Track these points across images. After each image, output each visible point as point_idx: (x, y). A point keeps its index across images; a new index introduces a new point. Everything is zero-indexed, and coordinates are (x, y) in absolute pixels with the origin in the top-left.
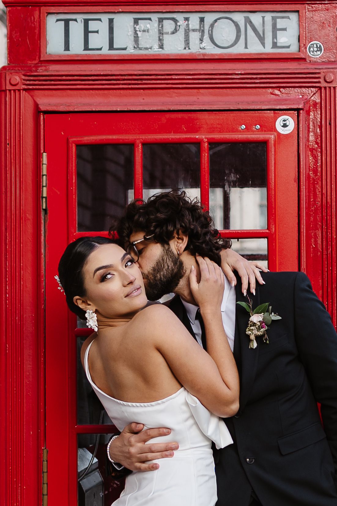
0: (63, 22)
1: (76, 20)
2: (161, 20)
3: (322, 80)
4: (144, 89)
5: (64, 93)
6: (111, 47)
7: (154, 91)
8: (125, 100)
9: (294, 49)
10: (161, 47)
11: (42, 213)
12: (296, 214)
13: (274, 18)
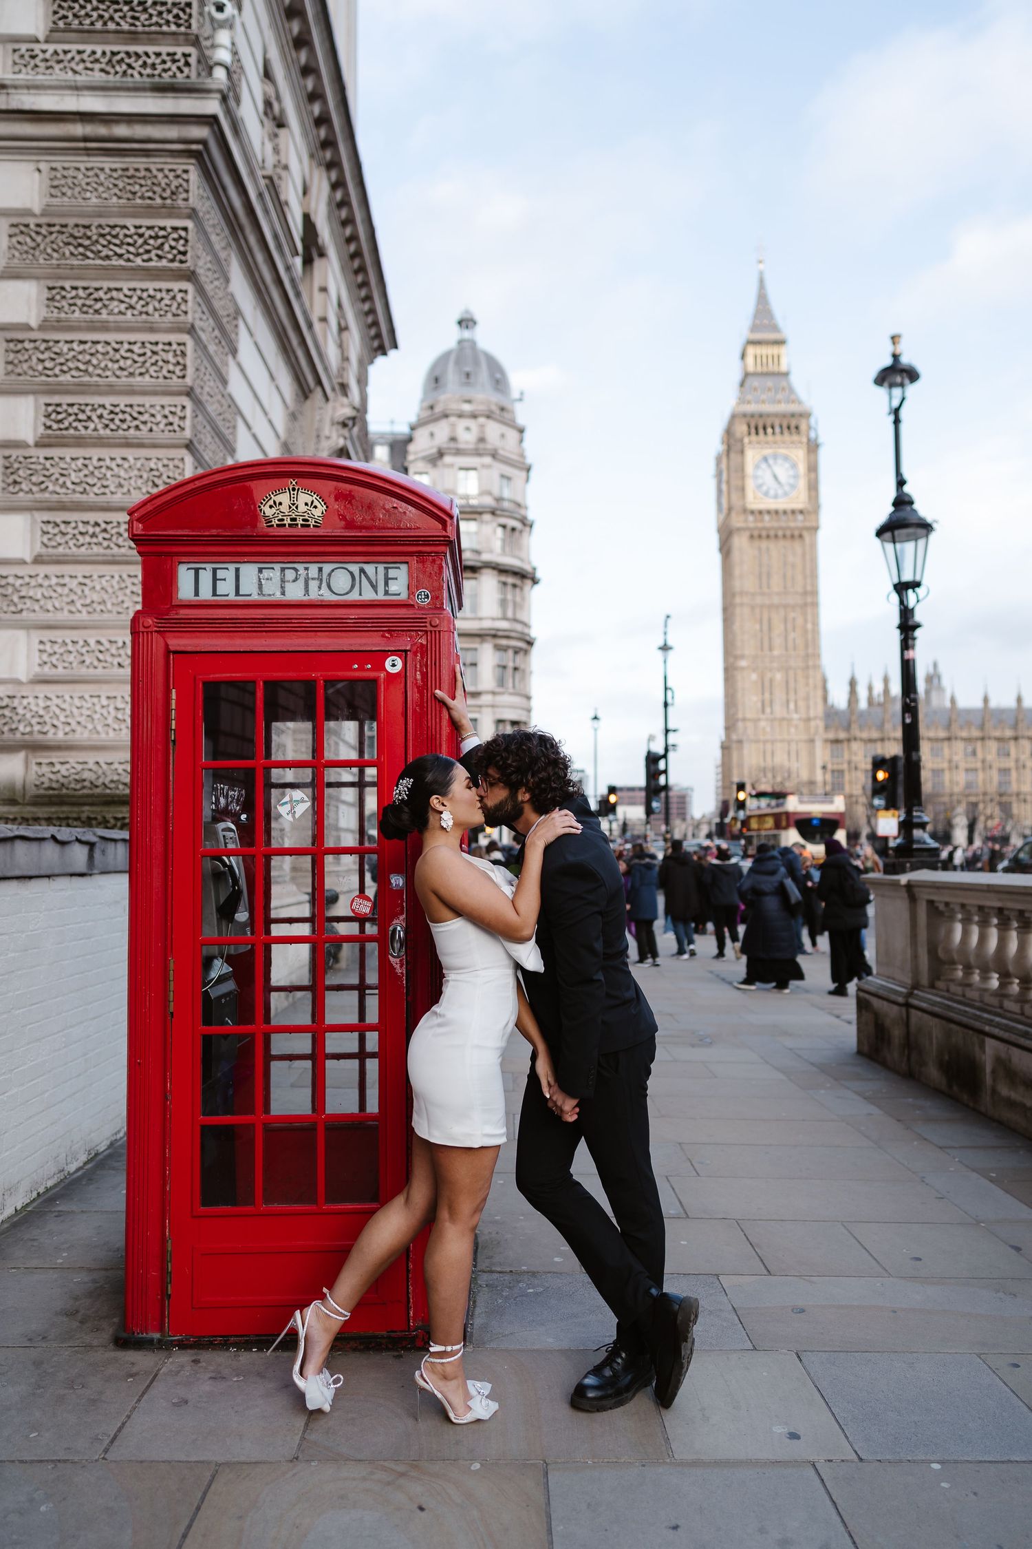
0: (193, 571)
1: (205, 569)
2: (283, 570)
3: (428, 625)
4: (266, 632)
5: (193, 635)
6: (237, 593)
8: (248, 642)
9: (404, 596)
10: (283, 593)
11: (171, 744)
12: (403, 745)
13: (386, 569)
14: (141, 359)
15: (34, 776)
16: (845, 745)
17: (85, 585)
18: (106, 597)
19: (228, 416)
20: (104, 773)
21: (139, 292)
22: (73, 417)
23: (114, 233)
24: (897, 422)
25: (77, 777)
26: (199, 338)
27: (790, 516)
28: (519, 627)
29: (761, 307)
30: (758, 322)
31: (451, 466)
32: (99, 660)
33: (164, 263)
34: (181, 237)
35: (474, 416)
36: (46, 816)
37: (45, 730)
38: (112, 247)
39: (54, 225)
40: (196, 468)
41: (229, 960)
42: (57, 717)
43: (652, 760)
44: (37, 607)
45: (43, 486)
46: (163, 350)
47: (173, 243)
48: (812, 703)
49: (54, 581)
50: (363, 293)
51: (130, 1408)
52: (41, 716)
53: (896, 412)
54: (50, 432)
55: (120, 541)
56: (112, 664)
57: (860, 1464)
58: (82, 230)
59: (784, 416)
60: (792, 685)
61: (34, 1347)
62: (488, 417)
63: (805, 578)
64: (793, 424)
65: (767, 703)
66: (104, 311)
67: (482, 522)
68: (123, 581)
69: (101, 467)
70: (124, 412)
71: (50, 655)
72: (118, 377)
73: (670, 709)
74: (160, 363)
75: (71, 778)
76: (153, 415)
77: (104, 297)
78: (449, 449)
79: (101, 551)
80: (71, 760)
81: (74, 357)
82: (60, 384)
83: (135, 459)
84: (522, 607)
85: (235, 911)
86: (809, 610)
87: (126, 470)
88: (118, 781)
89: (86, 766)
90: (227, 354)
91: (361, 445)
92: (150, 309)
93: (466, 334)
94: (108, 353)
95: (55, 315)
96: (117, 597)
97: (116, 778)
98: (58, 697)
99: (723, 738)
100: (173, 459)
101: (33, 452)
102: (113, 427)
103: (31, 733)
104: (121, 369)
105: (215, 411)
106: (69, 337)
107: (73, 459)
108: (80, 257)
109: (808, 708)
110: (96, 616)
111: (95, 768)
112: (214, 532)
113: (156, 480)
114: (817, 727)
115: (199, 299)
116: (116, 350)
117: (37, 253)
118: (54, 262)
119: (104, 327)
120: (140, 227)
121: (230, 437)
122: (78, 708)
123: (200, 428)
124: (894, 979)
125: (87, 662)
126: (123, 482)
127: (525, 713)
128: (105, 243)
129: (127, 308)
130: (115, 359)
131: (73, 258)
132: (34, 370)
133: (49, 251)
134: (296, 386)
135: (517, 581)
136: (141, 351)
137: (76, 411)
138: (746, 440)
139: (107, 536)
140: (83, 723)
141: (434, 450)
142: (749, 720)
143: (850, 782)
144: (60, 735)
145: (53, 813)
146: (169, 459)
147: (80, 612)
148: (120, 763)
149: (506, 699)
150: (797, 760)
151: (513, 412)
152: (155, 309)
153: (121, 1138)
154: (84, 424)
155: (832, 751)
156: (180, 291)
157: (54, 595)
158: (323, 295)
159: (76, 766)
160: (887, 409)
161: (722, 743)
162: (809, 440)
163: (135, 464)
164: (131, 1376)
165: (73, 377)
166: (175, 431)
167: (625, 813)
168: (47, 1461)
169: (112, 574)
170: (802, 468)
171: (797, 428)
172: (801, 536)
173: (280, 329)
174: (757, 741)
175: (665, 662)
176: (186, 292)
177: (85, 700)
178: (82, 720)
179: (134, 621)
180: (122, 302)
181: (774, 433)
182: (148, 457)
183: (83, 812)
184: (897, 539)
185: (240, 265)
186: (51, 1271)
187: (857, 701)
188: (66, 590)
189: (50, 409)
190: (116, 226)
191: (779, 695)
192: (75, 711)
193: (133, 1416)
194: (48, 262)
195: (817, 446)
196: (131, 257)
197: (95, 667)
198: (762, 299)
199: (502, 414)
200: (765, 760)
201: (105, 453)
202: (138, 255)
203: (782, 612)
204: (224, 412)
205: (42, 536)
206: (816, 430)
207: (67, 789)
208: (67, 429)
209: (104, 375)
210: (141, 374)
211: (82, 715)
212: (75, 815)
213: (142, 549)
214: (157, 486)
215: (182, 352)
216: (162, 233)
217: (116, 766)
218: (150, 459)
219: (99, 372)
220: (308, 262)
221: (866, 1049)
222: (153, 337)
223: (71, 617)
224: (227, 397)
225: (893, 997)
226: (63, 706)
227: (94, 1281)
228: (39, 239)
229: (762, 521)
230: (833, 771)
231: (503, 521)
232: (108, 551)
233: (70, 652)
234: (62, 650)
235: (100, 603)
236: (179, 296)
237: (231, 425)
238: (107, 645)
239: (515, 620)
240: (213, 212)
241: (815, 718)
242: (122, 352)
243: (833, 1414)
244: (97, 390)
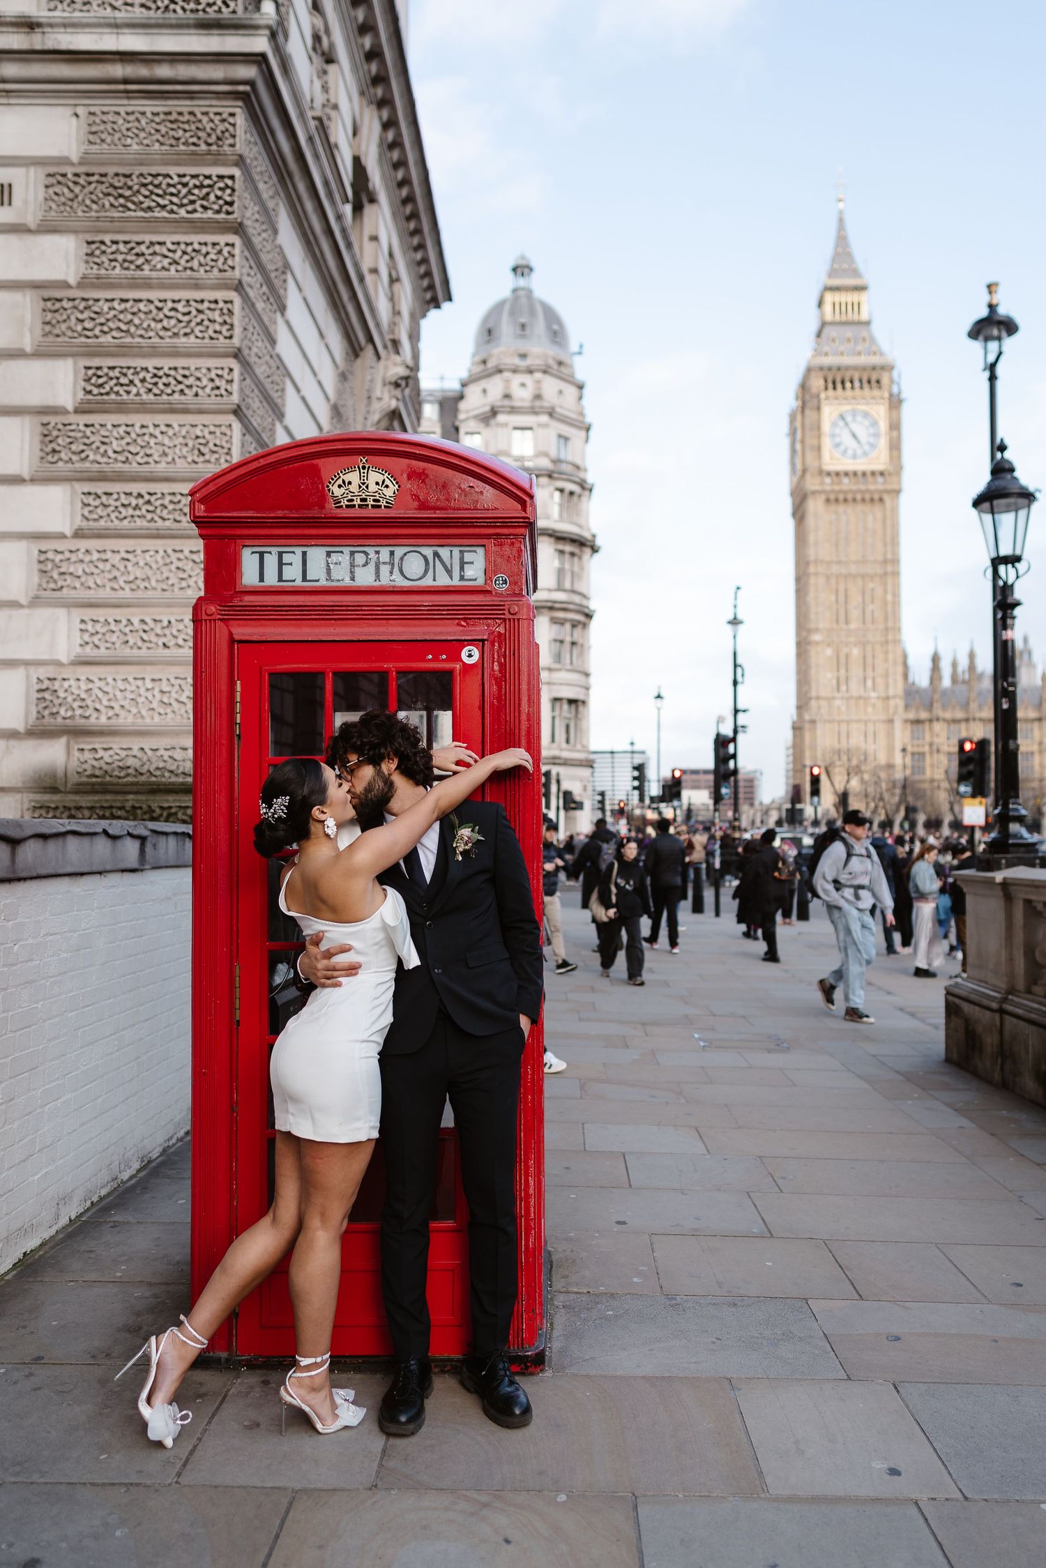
0: (258, 555)
1: (270, 553)
2: (352, 553)
5: (259, 623)
6: (304, 579)
8: (316, 630)
9: (480, 582)
10: (353, 579)
11: (236, 739)
13: (462, 552)
14: (186, 318)
15: (76, 763)
16: (926, 725)
17: (128, 560)
18: (150, 573)
19: (275, 378)
20: (149, 760)
21: (183, 246)
22: (114, 381)
23: (156, 182)
24: (992, 379)
25: (121, 764)
26: (247, 294)
27: (870, 479)
28: (577, 599)
29: (840, 250)
30: (836, 266)
31: (505, 425)
32: (143, 641)
33: (210, 214)
34: (227, 186)
35: (530, 371)
36: (89, 805)
37: (87, 714)
38: (154, 197)
39: (93, 175)
40: (244, 435)
42: (100, 700)
43: (721, 743)
44: (78, 585)
45: (83, 455)
46: (209, 309)
47: (219, 193)
48: (891, 681)
49: (95, 556)
50: (416, 241)
52: (83, 700)
53: (991, 368)
54: (90, 397)
55: (165, 514)
56: (156, 644)
58: (123, 179)
59: (864, 369)
60: (869, 660)
62: (545, 372)
63: (885, 545)
64: (873, 378)
65: (843, 680)
66: (146, 267)
68: (168, 556)
69: (144, 434)
70: (167, 375)
71: (92, 635)
72: (161, 338)
73: (739, 687)
74: (206, 323)
75: (114, 765)
76: (198, 379)
77: (147, 252)
78: (503, 407)
79: (145, 524)
80: (114, 746)
81: (115, 316)
82: (100, 346)
83: (180, 426)
84: (580, 578)
86: (889, 580)
87: (170, 438)
88: (164, 768)
89: (130, 753)
90: (275, 312)
91: (413, 405)
92: (195, 264)
93: (522, 282)
94: (151, 312)
95: (95, 271)
96: (162, 573)
97: (161, 765)
98: (100, 679)
99: (795, 718)
100: (220, 426)
101: (72, 418)
102: (156, 391)
103: (72, 717)
104: (165, 329)
105: (263, 373)
106: (109, 295)
107: (114, 426)
108: (120, 209)
109: (887, 686)
110: (139, 594)
111: (139, 754)
112: (277, 513)
113: (203, 449)
114: (896, 707)
115: (246, 253)
116: (159, 309)
117: (75, 205)
118: (93, 214)
119: (147, 284)
120: (184, 176)
121: (279, 401)
122: (121, 691)
123: (247, 392)
124: (986, 983)
125: (131, 643)
126: (167, 450)
127: (583, 691)
128: (147, 193)
129: (170, 264)
130: (158, 318)
131: (113, 209)
132: (73, 331)
133: (88, 202)
134: (345, 344)
135: (576, 550)
136: (186, 310)
137: (118, 375)
138: (823, 396)
139: (151, 508)
140: (127, 707)
141: (487, 408)
142: (824, 698)
143: (932, 766)
144: (103, 720)
145: (97, 802)
146: (215, 426)
147: (123, 589)
148: (166, 749)
149: (563, 676)
150: (875, 742)
151: (571, 366)
152: (201, 265)
153: (174, 1144)
154: (126, 388)
155: (912, 732)
156: (227, 244)
157: (95, 571)
158: (374, 244)
159: (119, 751)
160: (981, 366)
161: (794, 723)
162: (891, 395)
163: (180, 432)
165: (114, 338)
166: (222, 396)
167: (689, 798)
169: (156, 548)
170: (883, 426)
171: (878, 382)
172: (881, 500)
173: (330, 282)
174: (831, 721)
175: (734, 637)
176: (233, 245)
177: (129, 682)
178: (126, 703)
179: (196, 608)
180: (166, 257)
181: (852, 388)
182: (194, 423)
183: (127, 800)
184: (995, 510)
185: (289, 215)
186: (111, 1285)
187: (940, 678)
188: (108, 566)
190: (158, 175)
191: (856, 671)
192: (118, 694)
194: (87, 215)
195: (900, 402)
196: (175, 208)
197: (139, 648)
198: (842, 240)
199: (559, 369)
200: (839, 742)
201: (148, 419)
202: (182, 205)
203: (859, 582)
205: (82, 508)
206: (898, 384)
207: (111, 776)
208: (107, 394)
209: (146, 336)
210: (186, 334)
211: (125, 698)
212: (119, 804)
213: (204, 533)
214: (203, 455)
215: (229, 310)
216: (207, 182)
217: (162, 752)
218: (196, 426)
219: (142, 332)
220: (358, 209)
221: (955, 1056)
222: (199, 295)
223: (114, 594)
224: (276, 359)
225: (986, 1002)
226: (106, 689)
227: (155, 1296)
228: (77, 189)
229: (840, 483)
230: (913, 754)
231: (560, 484)
232: (152, 525)
233: (113, 632)
234: (104, 630)
235: (143, 580)
236: (226, 250)
237: (280, 388)
238: (151, 624)
239: (573, 591)
240: (260, 158)
241: (895, 697)
242: (166, 311)
244: (140, 352)
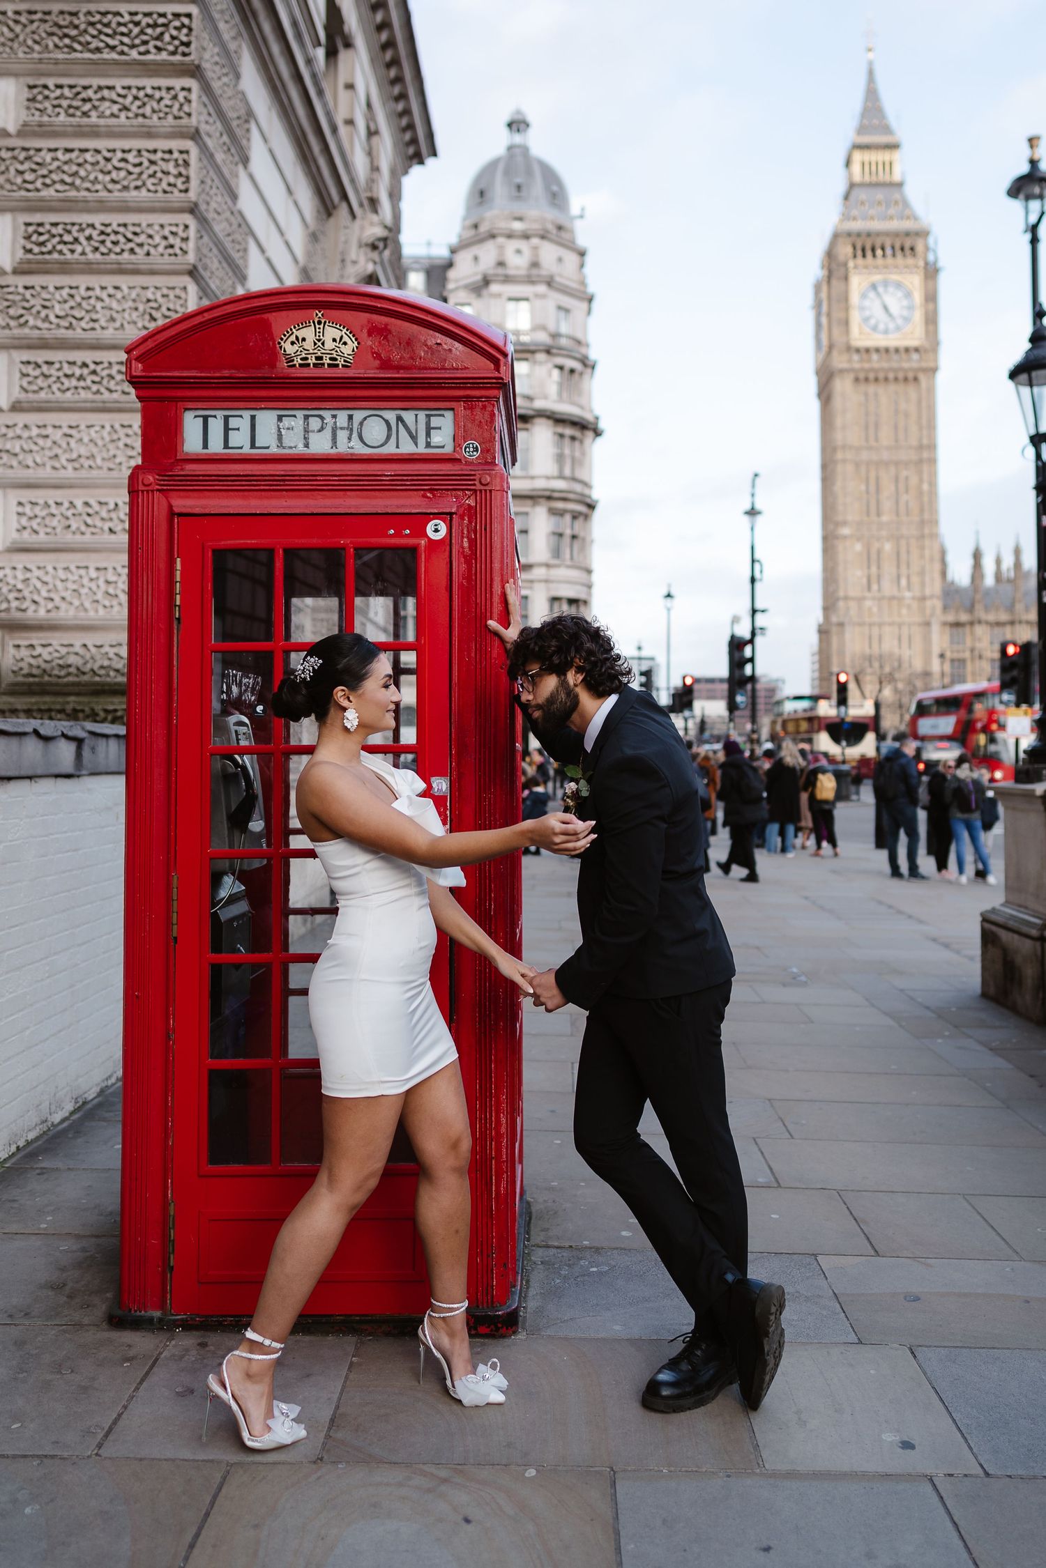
0: (202, 419)
1: (215, 416)
2: (306, 417)
3: (477, 483)
4: (286, 490)
5: (201, 494)
6: (253, 446)
7: (297, 493)
8: (266, 502)
9: (449, 449)
10: (307, 446)
11: (175, 623)
12: (447, 625)
13: (428, 416)
14: (137, 170)
15: (11, 661)
16: (967, 629)
17: (71, 436)
18: (95, 450)
19: (237, 237)
20: (92, 658)
21: (134, 91)
22: (57, 239)
23: (105, 20)
24: (1034, 241)
25: (61, 662)
26: (205, 144)
27: (904, 356)
28: (578, 488)
29: (870, 104)
30: (865, 121)
31: (499, 295)
32: (87, 525)
33: (164, 56)
34: (183, 26)
35: (526, 236)
36: (25, 707)
37: (24, 607)
38: (103, 37)
39: (35, 12)
40: (201, 298)
41: (242, 877)
42: (38, 592)
43: (736, 645)
44: (15, 463)
45: (22, 320)
46: (163, 159)
47: (175, 33)
48: (927, 579)
49: (35, 431)
50: (397, 90)
51: (126, 1397)
52: (20, 591)
53: (1034, 229)
54: (30, 256)
55: (112, 385)
56: (102, 529)
57: (986, 1479)
58: (68, 18)
59: (896, 234)
60: (904, 556)
61: (15, 1325)
62: (543, 237)
63: (921, 428)
64: (907, 245)
65: (874, 579)
66: (93, 114)
67: (535, 362)
68: (116, 431)
69: (90, 297)
70: (116, 233)
71: (30, 518)
72: (110, 191)
73: (758, 585)
74: (159, 175)
75: (54, 664)
76: (150, 237)
77: (94, 97)
78: (497, 275)
79: (90, 396)
80: (54, 642)
81: (59, 168)
82: (42, 200)
83: (130, 288)
84: (581, 463)
85: (249, 819)
86: (925, 468)
87: (118, 301)
88: (109, 667)
89: (71, 649)
90: (236, 164)
91: (394, 270)
92: (148, 110)
93: (518, 139)
94: (98, 163)
95: (37, 118)
96: (108, 450)
97: (106, 663)
99: (821, 619)
100: (173, 288)
101: (10, 280)
102: (103, 250)
103: (8, 610)
104: (113, 181)
105: (223, 230)
106: (52, 144)
107: (56, 288)
108: (66, 50)
109: (923, 584)
110: (83, 474)
111: (82, 651)
112: (226, 373)
113: (154, 313)
114: (934, 608)
115: (205, 99)
116: (108, 160)
117: (16, 45)
118: (35, 55)
119: (94, 133)
120: (136, 14)
121: (240, 262)
122: (62, 581)
123: (205, 251)
124: (1026, 908)
125: (74, 527)
126: (115, 315)
127: (585, 589)
128: (95, 33)
129: (120, 110)
130: (106, 170)
131: (57, 50)
132: (12, 184)
133: (30, 42)
134: (316, 201)
135: (577, 433)
136: (137, 161)
137: (61, 232)
138: (851, 264)
139: (97, 379)
140: (68, 598)
141: (479, 277)
142: (853, 599)
143: (973, 673)
144: (42, 613)
145: (32, 704)
146: (169, 288)
147: (64, 468)
148: (112, 646)
149: (562, 573)
150: (910, 647)
151: (572, 231)
152: (154, 111)
153: (113, 1085)
154: (70, 246)
155: (952, 636)
156: (183, 89)
157: (35, 448)
158: (349, 93)
159: (59, 648)
160: (1022, 226)
161: (820, 626)
162: (926, 264)
163: (129, 294)
164: (128, 1360)
165: (57, 191)
166: (176, 255)
167: (703, 709)
168: (33, 1456)
169: (101, 423)
170: (918, 297)
171: (912, 249)
172: (916, 379)
173: (299, 133)
174: (861, 624)
175: (752, 529)
176: (189, 90)
177: (70, 571)
178: (67, 595)
179: (133, 478)
180: (115, 102)
181: (884, 256)
182: (145, 285)
183: (68, 703)
184: (1034, 382)
185: (253, 59)
186: (34, 1238)
187: (982, 576)
188: (49, 443)
189: (31, 229)
190: (107, 13)
191: (889, 569)
192: (59, 584)
193: (130, 1407)
194: (29, 56)
195: (936, 271)
196: (126, 49)
197: (83, 533)
198: (872, 93)
199: (560, 234)
200: (870, 647)
201: (94, 281)
202: (133, 46)
203: (892, 469)
204: (233, 232)
205: (21, 379)
206: (934, 251)
207: (50, 676)
208: (50, 253)
209: (93, 189)
210: (137, 188)
211: (67, 589)
212: (58, 707)
213: (141, 394)
214: (155, 320)
215: (184, 161)
216: (161, 21)
217: (106, 649)
218: (147, 288)
219: (88, 185)
220: (332, 53)
221: (992, 991)
222: (152, 144)
223: (54, 474)
224: (237, 215)
225: (1025, 929)
226: (45, 579)
227: (84, 1250)
228: (18, 29)
229: (870, 361)
230: (952, 661)
231: (560, 361)
232: (98, 397)
233: (53, 515)
234: (44, 513)
235: (88, 458)
236: (181, 95)
237: (241, 247)
238: (96, 507)
239: (574, 479)
241: (932, 597)
242: (115, 162)
243: (954, 1421)
244: (86, 207)
